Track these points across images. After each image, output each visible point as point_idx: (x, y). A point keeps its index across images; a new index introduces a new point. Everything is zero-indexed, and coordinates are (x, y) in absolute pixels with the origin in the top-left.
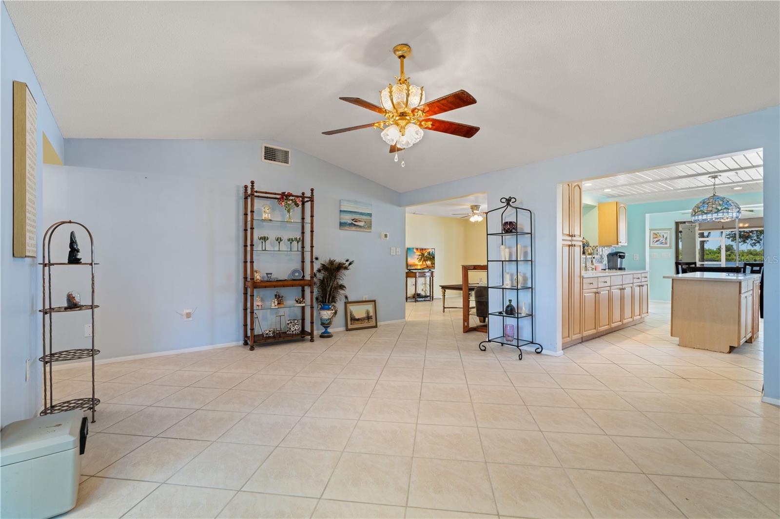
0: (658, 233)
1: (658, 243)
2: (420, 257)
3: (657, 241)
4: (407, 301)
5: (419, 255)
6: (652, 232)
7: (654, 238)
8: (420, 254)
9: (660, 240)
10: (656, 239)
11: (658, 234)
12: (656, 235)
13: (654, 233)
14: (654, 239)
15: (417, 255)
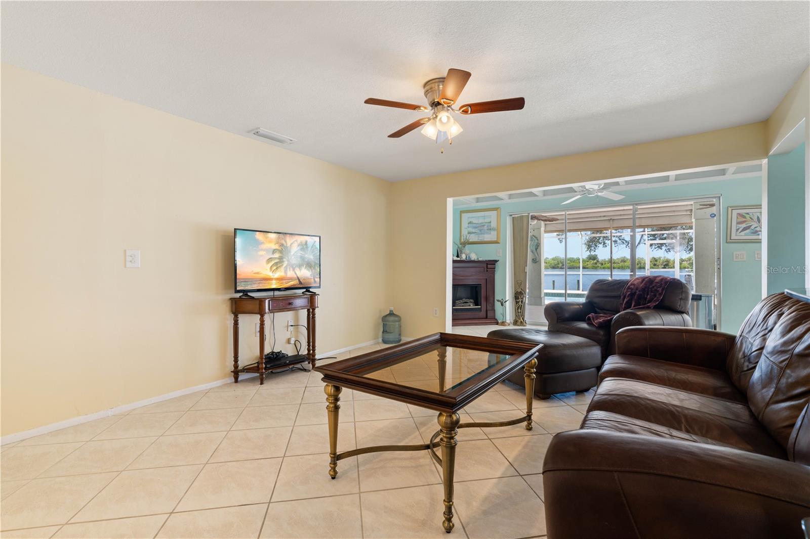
0: (748, 214)
1: (748, 231)
2: (277, 255)
3: (745, 229)
4: (236, 381)
5: (274, 251)
6: (735, 212)
7: (738, 223)
8: (276, 247)
9: (752, 227)
10: (744, 225)
11: (747, 216)
12: (744, 217)
13: (739, 214)
14: (740, 226)
15: (267, 250)
